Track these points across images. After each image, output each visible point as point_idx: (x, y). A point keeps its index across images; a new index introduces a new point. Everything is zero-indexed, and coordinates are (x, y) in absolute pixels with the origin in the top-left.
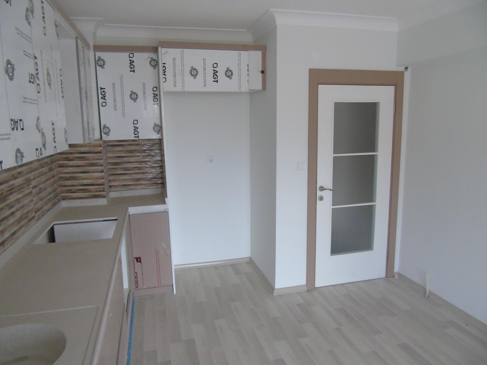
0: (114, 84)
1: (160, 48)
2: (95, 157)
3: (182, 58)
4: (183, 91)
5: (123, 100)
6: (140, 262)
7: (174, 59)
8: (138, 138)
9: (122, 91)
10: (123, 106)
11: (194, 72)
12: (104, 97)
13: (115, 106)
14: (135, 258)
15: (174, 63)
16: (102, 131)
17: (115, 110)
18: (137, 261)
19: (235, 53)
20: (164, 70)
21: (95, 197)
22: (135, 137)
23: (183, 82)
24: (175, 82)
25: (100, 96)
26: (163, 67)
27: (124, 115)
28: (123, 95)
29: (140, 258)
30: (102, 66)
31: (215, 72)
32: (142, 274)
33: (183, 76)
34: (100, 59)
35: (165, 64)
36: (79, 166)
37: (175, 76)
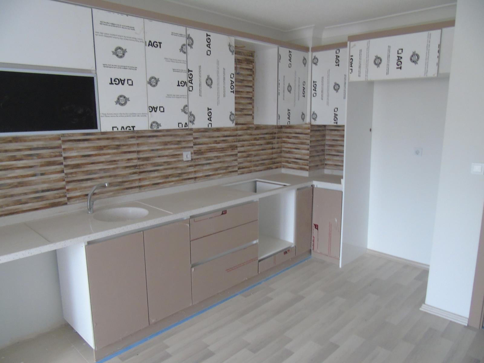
0: (323, 78)
1: (348, 43)
2: (305, 138)
3: (368, 48)
4: (366, 80)
5: (328, 90)
6: (317, 229)
7: (361, 51)
8: (337, 124)
9: (328, 83)
10: (328, 96)
11: (378, 61)
12: (315, 90)
13: (322, 96)
14: (314, 225)
15: (360, 55)
16: (312, 117)
17: (322, 99)
18: (315, 228)
19: (425, 34)
20: (351, 62)
21: (301, 169)
22: (334, 123)
23: (367, 72)
24: (359, 72)
25: (313, 88)
26: (350, 59)
27: (328, 104)
28: (328, 86)
29: (318, 226)
30: (316, 64)
31: (400, 58)
32: (318, 239)
33: (367, 66)
34: (315, 58)
35: (352, 56)
36: (294, 143)
37: (360, 67)
